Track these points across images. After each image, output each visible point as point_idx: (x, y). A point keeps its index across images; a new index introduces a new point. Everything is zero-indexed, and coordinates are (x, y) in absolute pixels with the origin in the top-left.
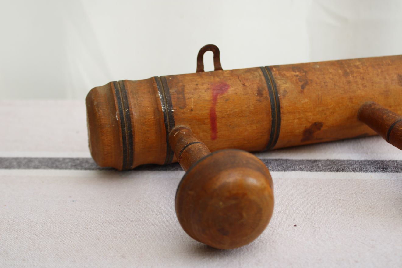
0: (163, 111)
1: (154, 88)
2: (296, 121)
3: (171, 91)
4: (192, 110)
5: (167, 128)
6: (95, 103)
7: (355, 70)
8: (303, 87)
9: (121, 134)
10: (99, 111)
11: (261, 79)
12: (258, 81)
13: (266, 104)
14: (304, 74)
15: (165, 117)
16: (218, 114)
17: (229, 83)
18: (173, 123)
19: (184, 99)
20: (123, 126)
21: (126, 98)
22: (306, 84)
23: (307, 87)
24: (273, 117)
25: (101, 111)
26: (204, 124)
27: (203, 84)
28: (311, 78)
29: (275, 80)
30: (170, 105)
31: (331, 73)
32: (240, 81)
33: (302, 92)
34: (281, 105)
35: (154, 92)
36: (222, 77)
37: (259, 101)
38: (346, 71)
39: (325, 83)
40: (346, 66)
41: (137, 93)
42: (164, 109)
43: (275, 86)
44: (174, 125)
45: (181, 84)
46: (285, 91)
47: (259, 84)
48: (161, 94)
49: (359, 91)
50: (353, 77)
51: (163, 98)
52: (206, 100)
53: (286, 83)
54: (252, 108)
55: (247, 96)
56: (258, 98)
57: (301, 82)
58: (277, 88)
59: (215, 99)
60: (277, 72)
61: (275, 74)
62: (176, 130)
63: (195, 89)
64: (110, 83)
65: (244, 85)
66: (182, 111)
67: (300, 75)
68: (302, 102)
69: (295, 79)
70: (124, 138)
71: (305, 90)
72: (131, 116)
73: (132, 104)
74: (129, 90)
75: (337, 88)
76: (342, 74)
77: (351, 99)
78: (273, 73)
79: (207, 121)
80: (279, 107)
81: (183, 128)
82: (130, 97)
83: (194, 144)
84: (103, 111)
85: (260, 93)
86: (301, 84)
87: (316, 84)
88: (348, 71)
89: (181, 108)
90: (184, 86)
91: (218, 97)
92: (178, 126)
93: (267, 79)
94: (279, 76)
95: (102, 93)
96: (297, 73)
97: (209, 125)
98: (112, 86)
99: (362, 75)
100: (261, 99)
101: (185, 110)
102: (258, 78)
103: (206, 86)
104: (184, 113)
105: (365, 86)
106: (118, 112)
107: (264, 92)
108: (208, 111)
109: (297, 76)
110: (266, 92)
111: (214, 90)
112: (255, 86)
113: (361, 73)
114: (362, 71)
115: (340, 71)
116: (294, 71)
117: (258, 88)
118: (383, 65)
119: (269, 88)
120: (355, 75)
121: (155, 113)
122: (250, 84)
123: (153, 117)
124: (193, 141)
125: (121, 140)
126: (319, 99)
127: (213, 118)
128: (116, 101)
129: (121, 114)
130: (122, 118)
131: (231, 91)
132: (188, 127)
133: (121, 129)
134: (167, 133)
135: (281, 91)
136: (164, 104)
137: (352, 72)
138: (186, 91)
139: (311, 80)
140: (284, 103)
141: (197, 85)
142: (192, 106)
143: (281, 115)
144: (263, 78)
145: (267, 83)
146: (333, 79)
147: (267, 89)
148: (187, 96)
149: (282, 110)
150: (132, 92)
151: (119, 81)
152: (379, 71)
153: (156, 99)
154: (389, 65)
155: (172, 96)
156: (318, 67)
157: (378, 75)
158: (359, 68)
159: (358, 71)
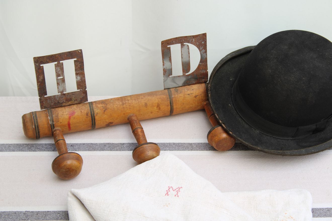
0: (50, 124)
1: (47, 115)
2: (102, 123)
3: (54, 116)
4: (61, 123)
5: (52, 129)
6: (26, 121)
8: (104, 111)
9: (35, 132)
10: (27, 124)
11: (88, 108)
12: (87, 110)
13: (90, 118)
14: (106, 105)
15: (51, 126)
16: (71, 123)
17: (75, 111)
18: (54, 127)
19: (58, 119)
20: (36, 130)
21: (37, 119)
22: (106, 109)
23: (106, 111)
24: (92, 122)
25: (28, 124)
26: (66, 126)
27: (65, 112)
28: (108, 107)
29: (94, 109)
30: (53, 121)
31: (117, 104)
32: (80, 110)
33: (104, 113)
34: (95, 118)
35: (47, 117)
36: (73, 109)
37: (87, 117)
38: (123, 103)
39: (113, 109)
40: (124, 100)
41: (41, 117)
42: (51, 123)
43: (93, 112)
44: (54, 128)
45: (57, 112)
46: (97, 113)
47: (87, 111)
48: (50, 117)
49: (128, 111)
51: (50, 119)
52: (66, 119)
53: (98, 110)
54: (84, 120)
55: (82, 116)
56: (86, 117)
57: (104, 109)
58: (94, 112)
59: (70, 118)
60: (95, 105)
61: (94, 106)
62: (55, 131)
63: (63, 114)
64: (31, 112)
65: (81, 112)
66: (57, 123)
67: (104, 106)
68: (104, 117)
69: (101, 108)
70: (36, 133)
71: (105, 112)
72: (39, 126)
73: (39, 122)
74: (38, 116)
75: (118, 110)
76: (121, 104)
77: (124, 114)
78: (93, 106)
79: (67, 126)
80: (94, 119)
81: (58, 130)
82: (38, 119)
83: (60, 141)
84: (29, 124)
85: (87, 114)
86: (104, 110)
87: (110, 109)
88: (124, 102)
89: (57, 122)
90: (58, 113)
91: (71, 117)
92: (56, 128)
93: (91, 109)
94: (95, 107)
95: (28, 117)
96: (103, 105)
97: (68, 127)
98: (32, 113)
100: (88, 117)
101: (58, 123)
102: (87, 109)
103: (67, 113)
104: (58, 124)
105: (130, 109)
106: (34, 125)
107: (89, 114)
108: (67, 123)
109: (102, 106)
110: (89, 115)
111: (69, 114)
112: (86, 112)
114: (130, 102)
115: (121, 103)
116: (102, 104)
117: (87, 112)
118: (139, 99)
119: (91, 112)
120: (127, 104)
121: (47, 124)
122: (83, 111)
123: (47, 126)
124: (60, 139)
125: (35, 134)
126: (111, 115)
127: (69, 125)
128: (33, 121)
129: (35, 125)
130: (35, 127)
131: (76, 114)
132: (59, 128)
133: (35, 130)
134: (52, 130)
135: (95, 113)
136: (51, 121)
137: (126, 103)
138: (59, 115)
139: (108, 108)
140: (97, 118)
141: (63, 112)
142: (61, 121)
143: (96, 122)
144: (89, 108)
145: (90, 111)
146: (117, 107)
147: (90, 113)
148: (59, 117)
149: (95, 120)
150: (39, 117)
151: (34, 112)
152: (137, 102)
153: (48, 119)
154: (142, 98)
155: (54, 118)
156: (112, 101)
157: (136, 104)
158: (129, 101)
159: (128, 102)
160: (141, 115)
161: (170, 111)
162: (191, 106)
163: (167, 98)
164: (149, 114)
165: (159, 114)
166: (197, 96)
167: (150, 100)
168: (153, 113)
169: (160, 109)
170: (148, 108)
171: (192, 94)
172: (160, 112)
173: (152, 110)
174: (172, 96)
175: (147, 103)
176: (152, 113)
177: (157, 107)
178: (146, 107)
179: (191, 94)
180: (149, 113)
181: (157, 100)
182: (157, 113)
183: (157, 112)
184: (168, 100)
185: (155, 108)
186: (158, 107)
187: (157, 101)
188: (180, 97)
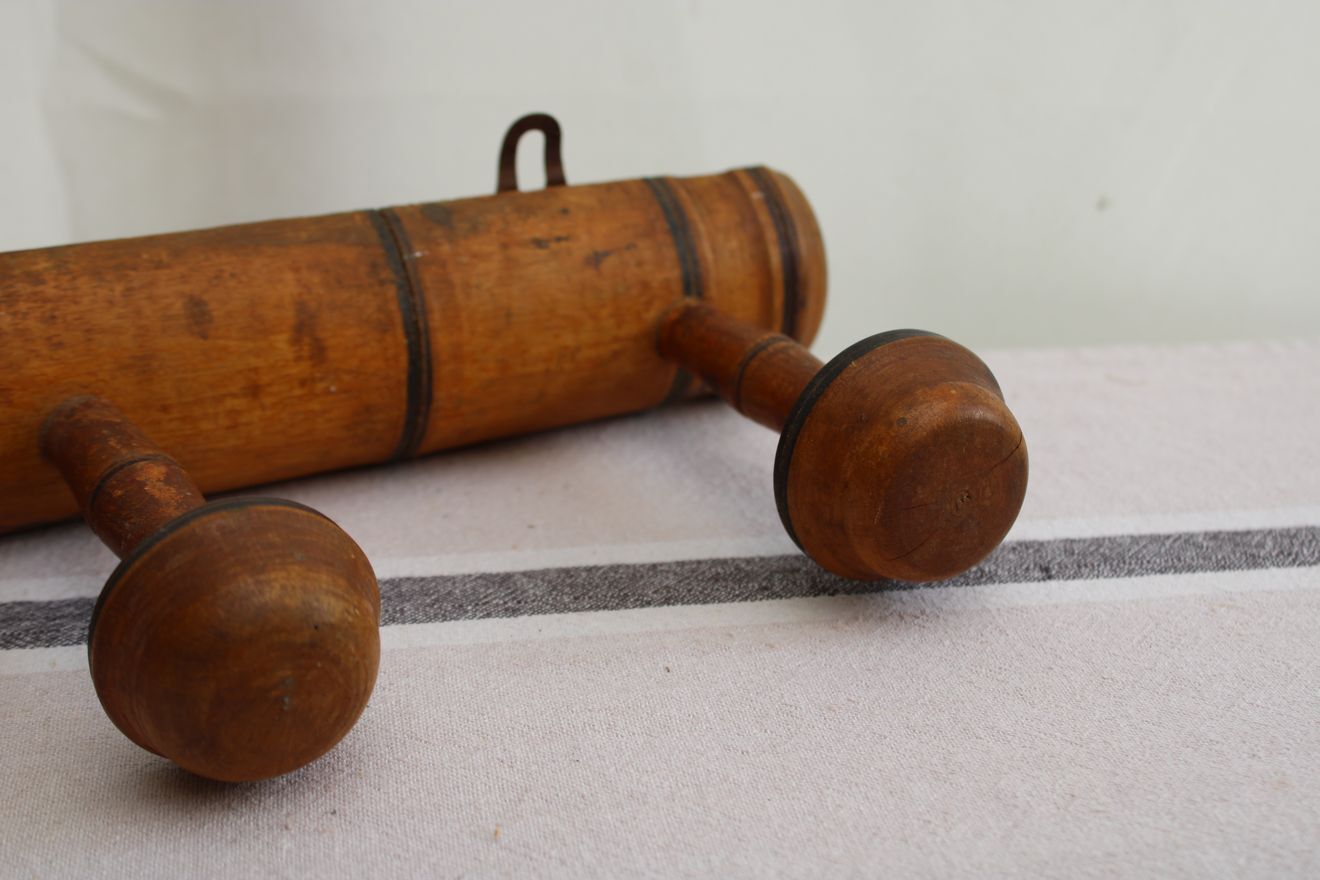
7: (24, 288)
49: (35, 364)
50: (15, 314)
99: (49, 306)
105: (60, 345)
113: (46, 300)
114: (49, 290)
118: (135, 269)
120: (23, 306)
152: (119, 288)
154: (159, 266)
157: (111, 303)
158: (43, 282)
159: (35, 294)
160: (165, 409)
161: (404, 377)
162: (568, 340)
163: (374, 266)
164: (230, 403)
165: (315, 406)
166: (607, 254)
167: (233, 276)
168: (268, 401)
169: (319, 353)
170: (221, 342)
171: (566, 239)
172: (327, 392)
173: (253, 361)
174: (411, 251)
175: (205, 297)
176: (254, 391)
177: (296, 341)
178: (205, 337)
179: (559, 239)
180: (234, 396)
181: (289, 276)
182: (298, 392)
183: (303, 383)
184: (382, 283)
185: (282, 342)
186: (307, 340)
187: (288, 287)
188: (475, 256)
